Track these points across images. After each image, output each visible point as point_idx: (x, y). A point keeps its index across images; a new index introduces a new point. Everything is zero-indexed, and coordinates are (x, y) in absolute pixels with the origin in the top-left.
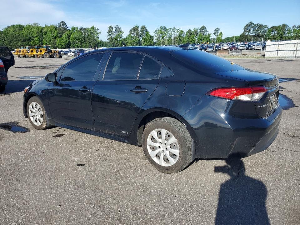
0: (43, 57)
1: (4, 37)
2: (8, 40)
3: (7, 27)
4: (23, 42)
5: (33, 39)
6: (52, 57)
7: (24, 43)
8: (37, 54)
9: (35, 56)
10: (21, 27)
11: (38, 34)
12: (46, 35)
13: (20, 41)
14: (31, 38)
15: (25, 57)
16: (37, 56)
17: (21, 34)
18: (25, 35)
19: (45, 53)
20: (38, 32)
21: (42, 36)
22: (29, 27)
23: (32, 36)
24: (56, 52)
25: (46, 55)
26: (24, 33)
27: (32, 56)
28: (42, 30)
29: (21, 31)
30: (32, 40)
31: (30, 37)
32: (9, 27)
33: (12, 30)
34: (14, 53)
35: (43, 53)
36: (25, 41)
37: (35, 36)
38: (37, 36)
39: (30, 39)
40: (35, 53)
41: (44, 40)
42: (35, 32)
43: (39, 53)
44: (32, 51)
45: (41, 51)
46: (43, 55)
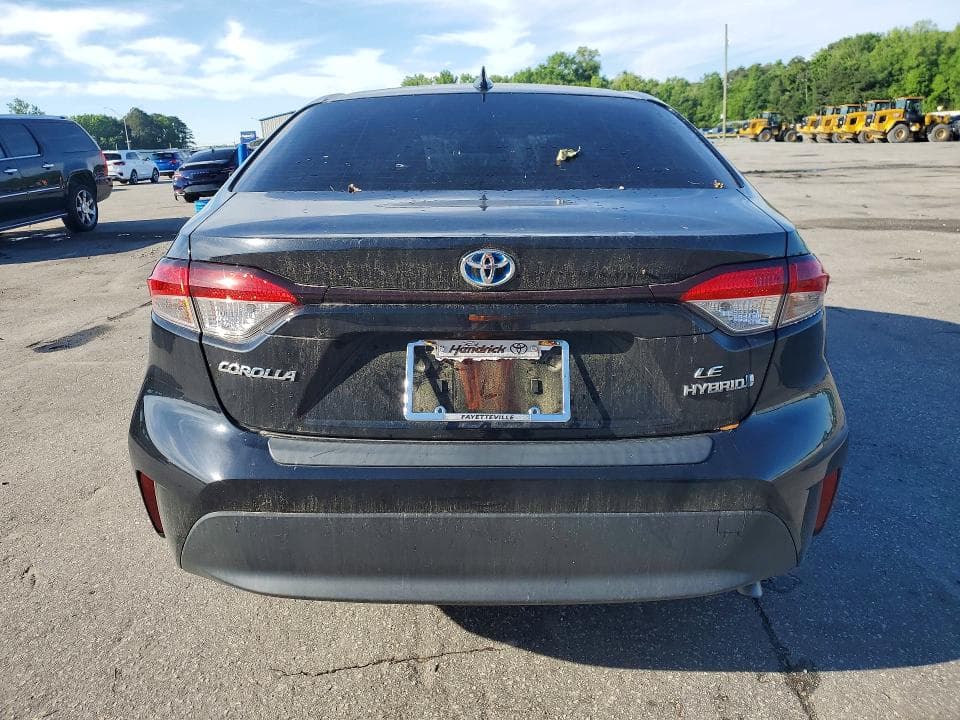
0: (884, 140)
1: (809, 80)
2: (818, 88)
3: (826, 47)
4: (862, 90)
5: (900, 77)
6: (919, 137)
7: (864, 94)
8: (868, 129)
9: (860, 138)
10: (868, 43)
11: (921, 59)
12: (951, 61)
13: (853, 88)
14: (892, 76)
15: (830, 141)
16: (867, 136)
17: (863, 65)
18: (874, 66)
19: (896, 124)
20: (923, 53)
21: (935, 64)
22: (899, 37)
23: (900, 69)
24: (939, 120)
25: (898, 134)
26: (875, 62)
27: (851, 136)
28: (939, 45)
29: (866, 55)
30: (898, 81)
31: (890, 73)
32: (831, 47)
33: (837, 53)
34: (802, 127)
35: (888, 125)
36: (871, 86)
37: (911, 68)
38: (918, 66)
39: (891, 79)
40: (859, 127)
41: (938, 79)
42: (915, 51)
43: (873, 126)
44: (853, 121)
45: (882, 119)
46: (885, 134)
